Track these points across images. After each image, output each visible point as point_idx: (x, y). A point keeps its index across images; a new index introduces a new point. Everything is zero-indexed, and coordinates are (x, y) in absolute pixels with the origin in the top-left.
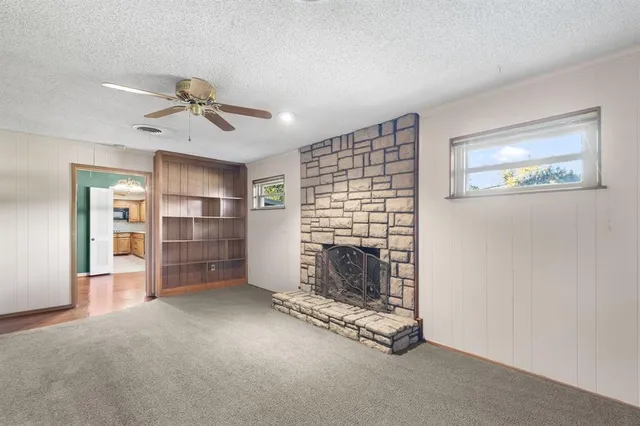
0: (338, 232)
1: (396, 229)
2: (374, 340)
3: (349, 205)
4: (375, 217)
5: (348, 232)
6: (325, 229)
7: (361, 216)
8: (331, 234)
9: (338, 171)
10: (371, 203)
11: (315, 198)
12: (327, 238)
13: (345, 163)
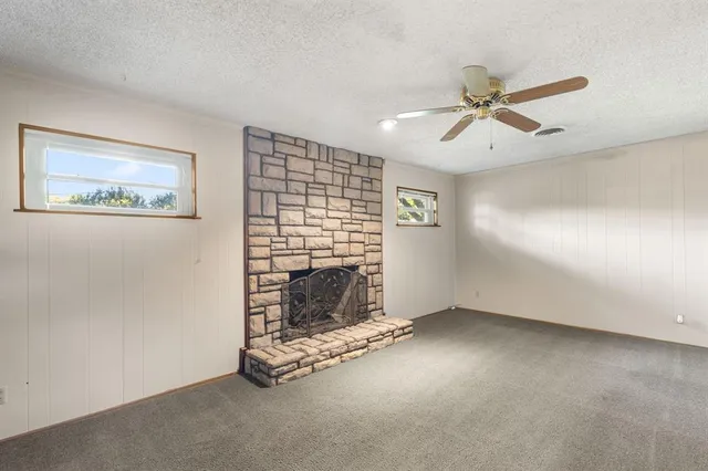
0: (315, 253)
1: (371, 247)
2: (405, 334)
3: (328, 224)
4: (355, 237)
5: (329, 253)
6: (295, 252)
7: (343, 236)
8: (307, 257)
9: (315, 183)
10: (351, 223)
11: (278, 210)
12: (301, 263)
13: (323, 177)
